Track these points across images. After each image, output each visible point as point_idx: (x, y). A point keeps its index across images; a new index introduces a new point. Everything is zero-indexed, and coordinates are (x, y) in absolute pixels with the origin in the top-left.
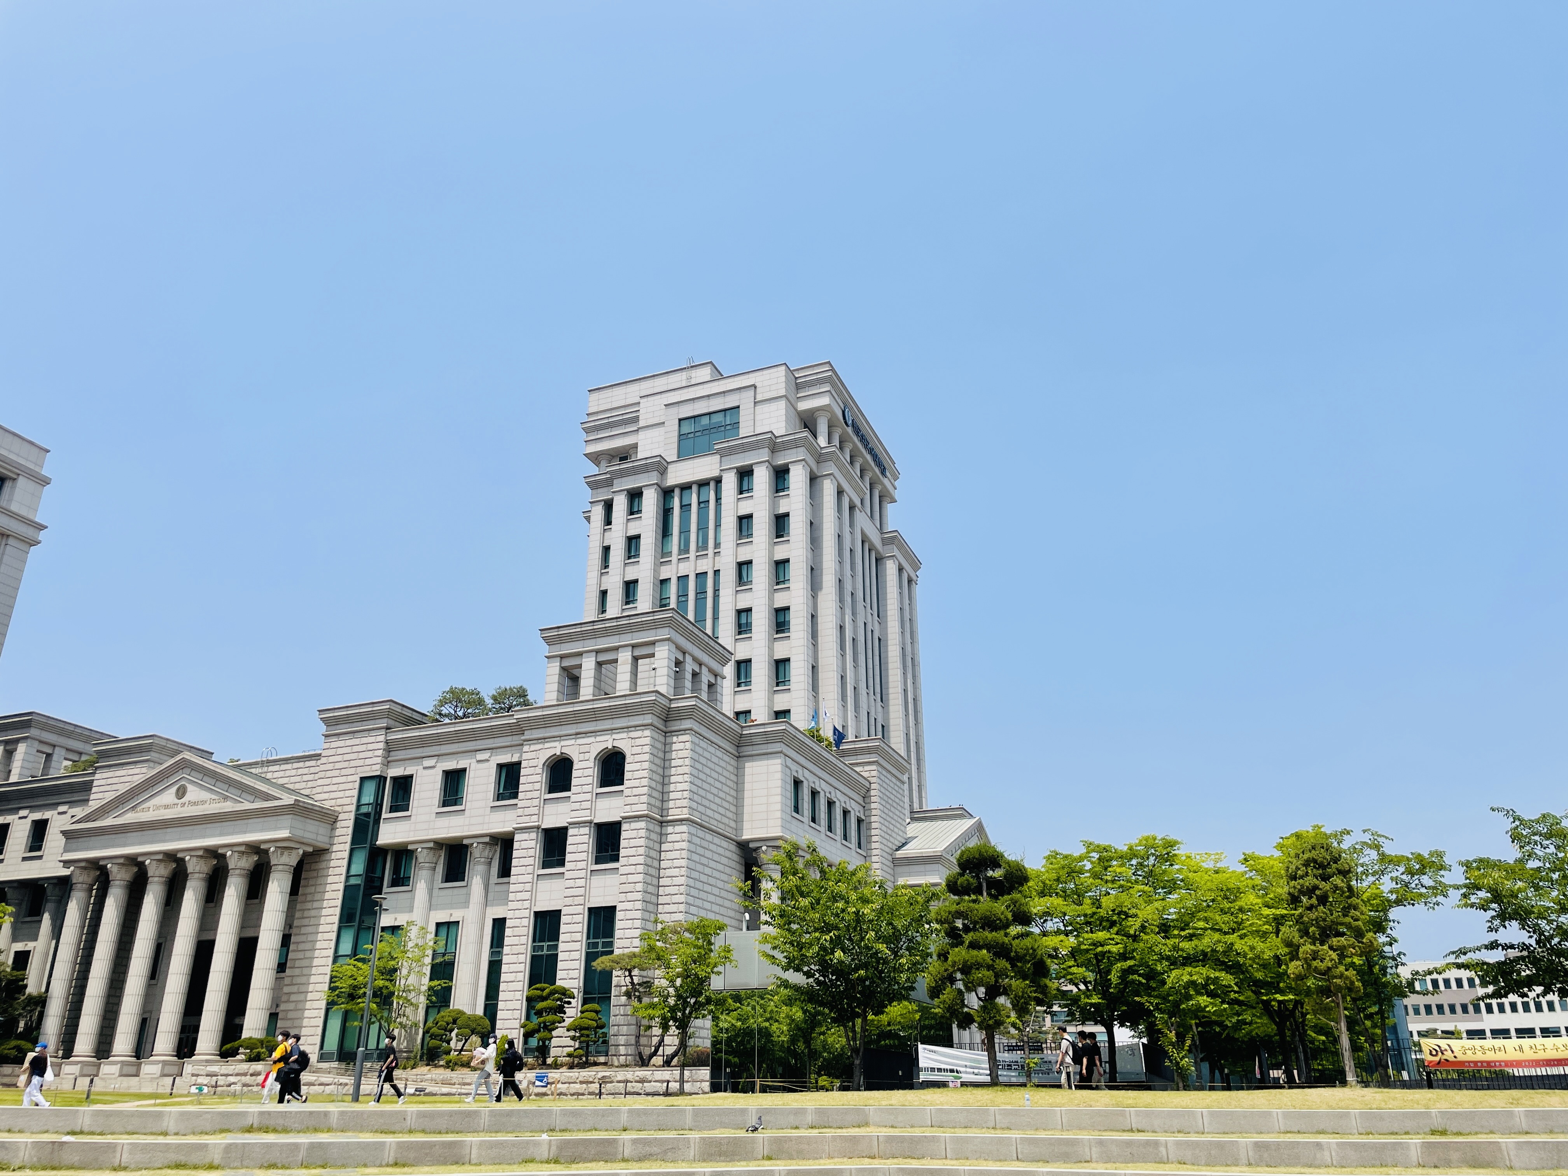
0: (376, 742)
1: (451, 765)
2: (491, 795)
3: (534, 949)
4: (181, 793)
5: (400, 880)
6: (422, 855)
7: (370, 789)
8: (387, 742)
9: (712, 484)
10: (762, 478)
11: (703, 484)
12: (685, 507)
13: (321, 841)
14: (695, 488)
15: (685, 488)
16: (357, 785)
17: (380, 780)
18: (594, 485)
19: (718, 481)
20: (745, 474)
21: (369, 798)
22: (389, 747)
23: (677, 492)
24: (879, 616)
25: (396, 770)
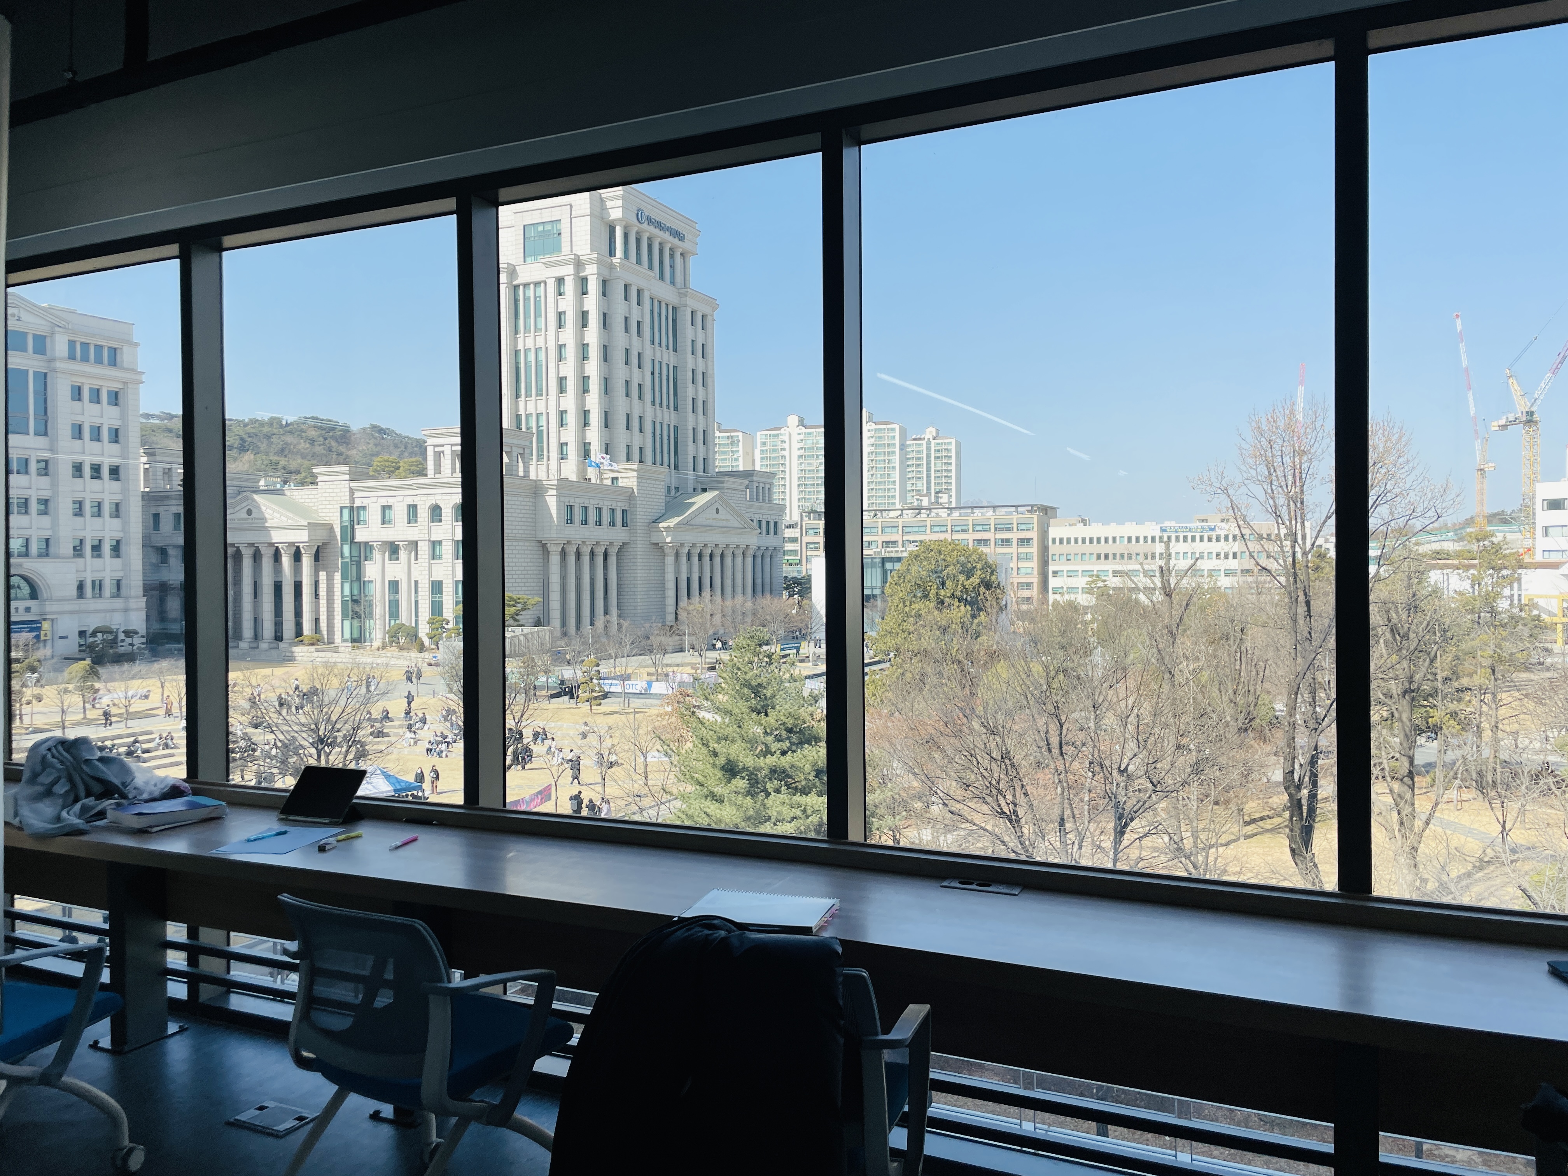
0: (346, 488)
1: (383, 501)
2: (406, 520)
3: (433, 597)
4: (249, 512)
5: (369, 558)
6: (377, 547)
7: (346, 513)
8: (350, 488)
9: (543, 285)
10: (570, 286)
11: (537, 284)
12: (527, 299)
13: (326, 539)
14: (532, 286)
15: (526, 285)
16: (339, 510)
17: (351, 508)
19: (545, 283)
20: (560, 281)
21: (346, 516)
22: (353, 491)
23: (521, 287)
24: (675, 350)
25: (358, 503)
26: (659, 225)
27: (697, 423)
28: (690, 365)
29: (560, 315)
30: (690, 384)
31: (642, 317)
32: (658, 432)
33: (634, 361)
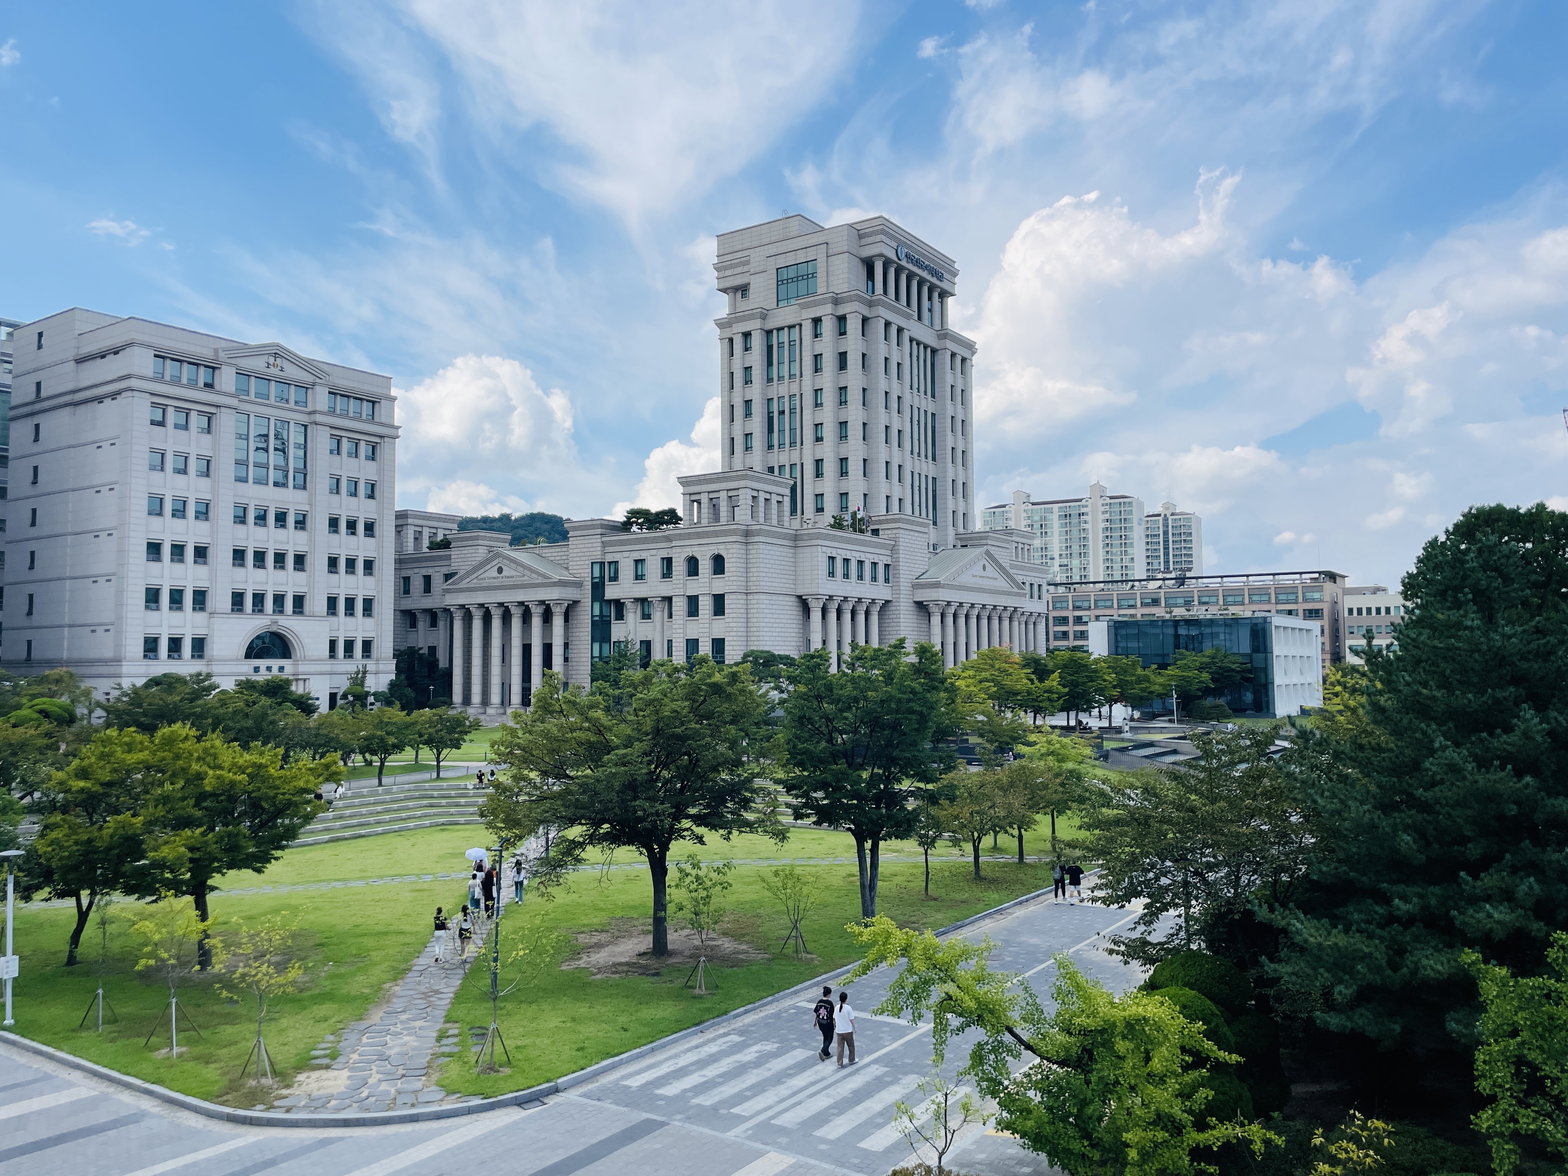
0: (597, 541)
1: (637, 556)
2: (659, 575)
4: (500, 570)
5: (620, 616)
6: (629, 605)
7: (597, 568)
8: (602, 542)
9: (797, 327)
10: (828, 327)
11: (791, 327)
12: (780, 345)
13: (576, 597)
14: (786, 329)
15: (779, 329)
16: (590, 566)
17: (602, 564)
18: (722, 324)
19: (801, 325)
20: (817, 321)
21: (597, 573)
22: (604, 545)
23: (775, 332)
24: (933, 396)
25: (609, 558)
26: (917, 263)
27: (956, 475)
28: (950, 413)
29: (817, 357)
30: (949, 433)
31: (902, 359)
32: (916, 484)
33: (894, 405)
